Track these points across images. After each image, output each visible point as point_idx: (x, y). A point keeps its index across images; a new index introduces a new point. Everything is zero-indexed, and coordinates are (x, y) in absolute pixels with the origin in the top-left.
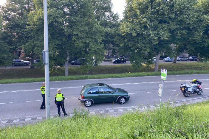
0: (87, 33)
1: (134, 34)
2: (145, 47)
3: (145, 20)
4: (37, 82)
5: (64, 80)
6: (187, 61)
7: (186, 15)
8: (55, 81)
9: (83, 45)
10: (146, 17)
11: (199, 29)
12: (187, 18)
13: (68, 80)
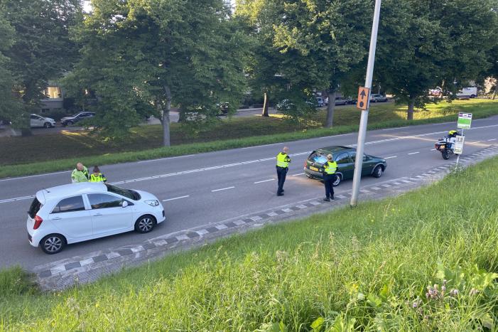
0: (220, 49)
1: (305, 52)
2: (322, 78)
3: (326, 24)
4: (148, 159)
5: (201, 152)
6: (344, 104)
7: (395, 16)
8: (183, 155)
9: (211, 75)
10: (329, 18)
11: (409, 45)
12: (398, 23)
13: (207, 151)
